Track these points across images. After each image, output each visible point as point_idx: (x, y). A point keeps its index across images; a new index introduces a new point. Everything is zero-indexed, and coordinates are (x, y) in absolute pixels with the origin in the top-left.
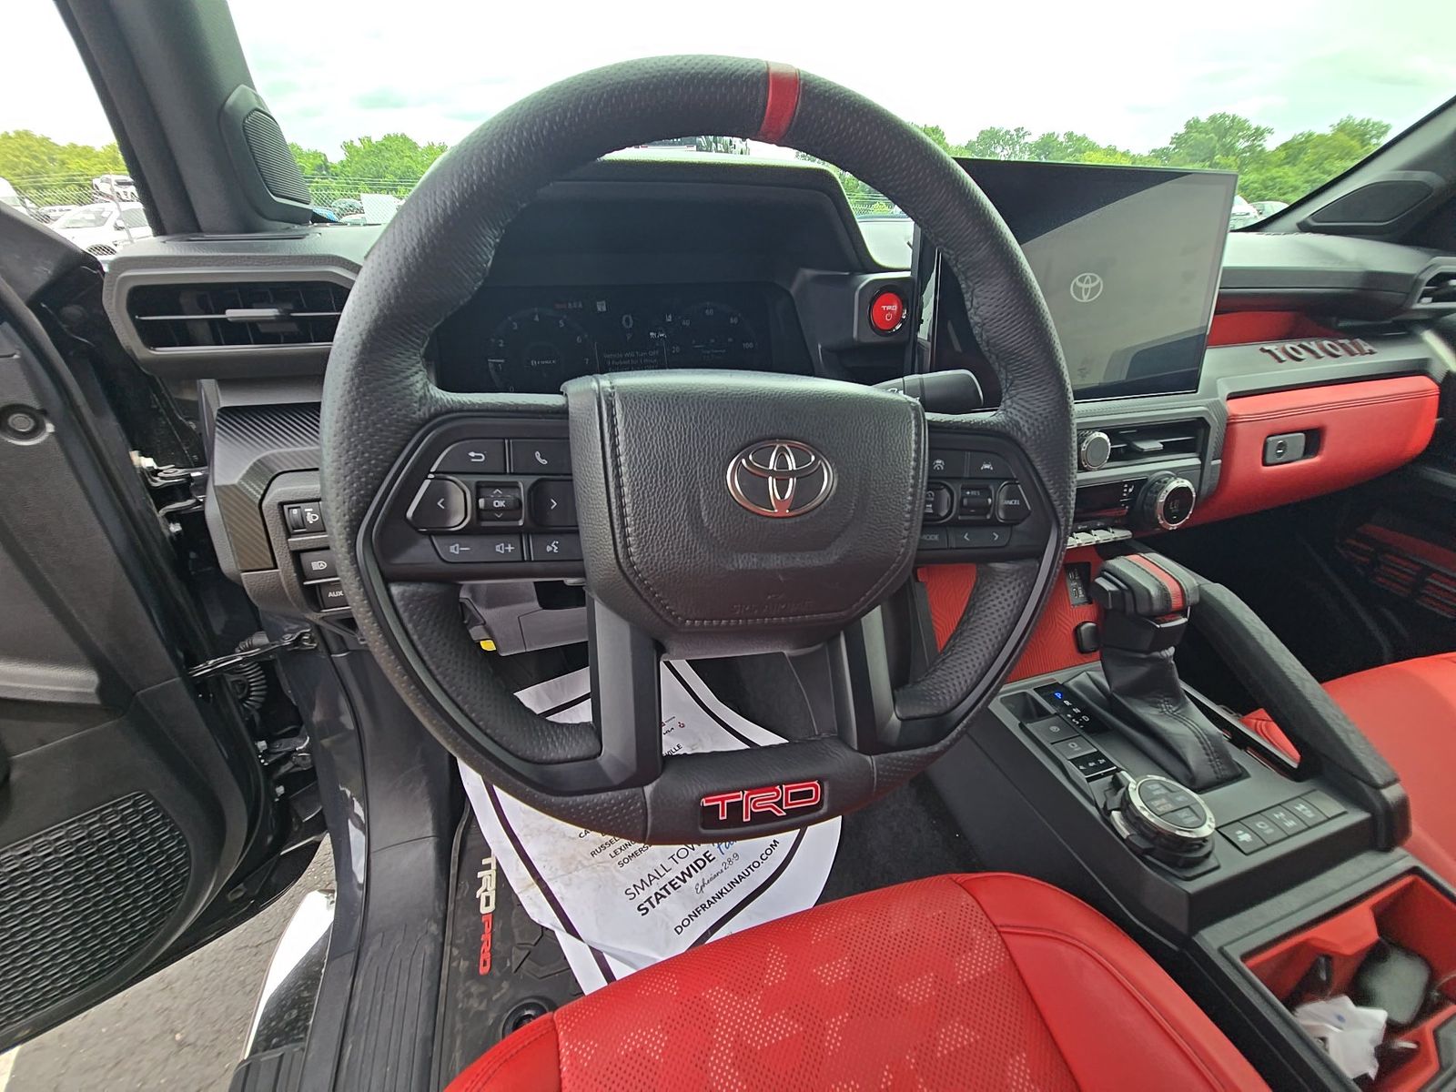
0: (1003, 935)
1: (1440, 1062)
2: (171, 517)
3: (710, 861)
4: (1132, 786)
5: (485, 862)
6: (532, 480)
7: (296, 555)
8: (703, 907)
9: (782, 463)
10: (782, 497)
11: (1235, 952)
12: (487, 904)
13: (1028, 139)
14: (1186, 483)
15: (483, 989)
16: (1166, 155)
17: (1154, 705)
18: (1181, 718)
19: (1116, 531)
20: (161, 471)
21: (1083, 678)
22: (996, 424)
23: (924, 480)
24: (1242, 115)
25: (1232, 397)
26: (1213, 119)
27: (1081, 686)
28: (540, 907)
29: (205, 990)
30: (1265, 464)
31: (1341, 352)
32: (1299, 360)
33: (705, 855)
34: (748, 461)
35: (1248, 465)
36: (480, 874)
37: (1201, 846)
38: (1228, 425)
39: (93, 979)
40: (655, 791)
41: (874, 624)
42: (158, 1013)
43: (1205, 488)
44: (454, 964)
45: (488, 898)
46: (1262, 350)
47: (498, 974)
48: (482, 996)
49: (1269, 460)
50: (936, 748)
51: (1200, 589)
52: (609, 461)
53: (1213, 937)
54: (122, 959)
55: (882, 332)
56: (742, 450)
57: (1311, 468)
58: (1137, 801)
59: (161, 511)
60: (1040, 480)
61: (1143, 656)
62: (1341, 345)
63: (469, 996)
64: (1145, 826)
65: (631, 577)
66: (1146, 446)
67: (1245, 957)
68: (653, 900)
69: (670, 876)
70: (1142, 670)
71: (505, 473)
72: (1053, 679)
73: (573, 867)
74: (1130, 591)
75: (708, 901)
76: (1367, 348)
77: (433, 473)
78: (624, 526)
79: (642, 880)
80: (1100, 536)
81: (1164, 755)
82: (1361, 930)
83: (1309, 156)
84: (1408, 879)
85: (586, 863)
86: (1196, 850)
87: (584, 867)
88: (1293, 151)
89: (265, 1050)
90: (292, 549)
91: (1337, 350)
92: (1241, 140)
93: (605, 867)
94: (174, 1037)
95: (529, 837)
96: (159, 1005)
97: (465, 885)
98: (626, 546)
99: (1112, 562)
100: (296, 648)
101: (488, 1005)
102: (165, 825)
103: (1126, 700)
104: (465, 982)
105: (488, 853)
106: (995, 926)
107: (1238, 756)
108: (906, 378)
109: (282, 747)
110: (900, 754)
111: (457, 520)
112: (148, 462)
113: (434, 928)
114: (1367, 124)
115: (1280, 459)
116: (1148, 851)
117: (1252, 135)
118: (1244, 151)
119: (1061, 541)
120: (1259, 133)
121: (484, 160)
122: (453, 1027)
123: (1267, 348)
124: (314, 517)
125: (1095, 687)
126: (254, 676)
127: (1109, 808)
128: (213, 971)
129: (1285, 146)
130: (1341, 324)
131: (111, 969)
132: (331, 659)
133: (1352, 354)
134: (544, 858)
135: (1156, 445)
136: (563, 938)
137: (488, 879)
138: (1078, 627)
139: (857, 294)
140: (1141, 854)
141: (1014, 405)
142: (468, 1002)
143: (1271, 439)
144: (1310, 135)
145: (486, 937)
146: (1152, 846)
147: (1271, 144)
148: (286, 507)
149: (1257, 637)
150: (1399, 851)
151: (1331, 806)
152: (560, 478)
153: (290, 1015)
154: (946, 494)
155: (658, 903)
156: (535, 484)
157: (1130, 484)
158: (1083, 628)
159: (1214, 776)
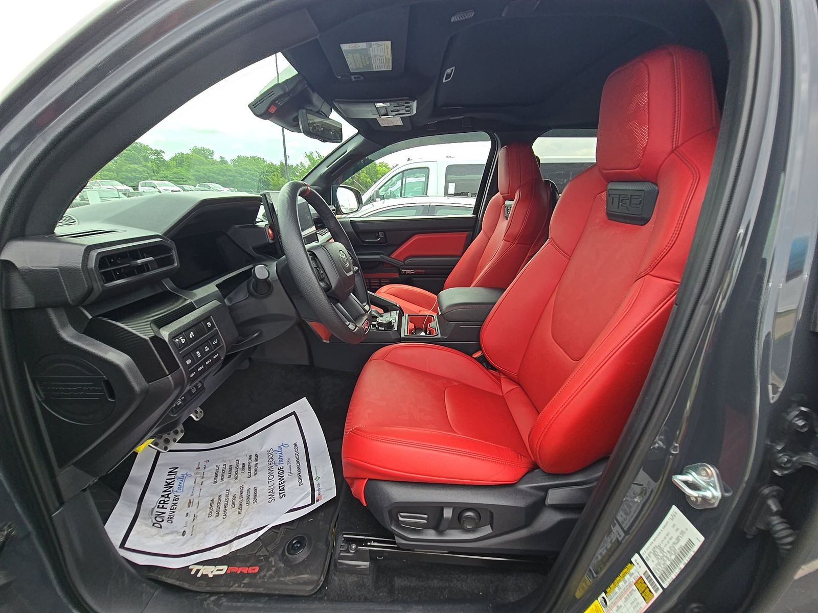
3: (283, 468)
5: (194, 571)
12: (221, 570)
33: (278, 469)
47: (263, 563)
48: (268, 570)
68: (282, 492)
69: (277, 484)
73: (238, 523)
75: (298, 472)
79: (269, 495)
87: (242, 518)
93: (251, 509)
95: (201, 545)
97: (201, 582)
101: (274, 567)
104: (256, 579)
137: (206, 570)
145: (239, 570)
148: (174, 340)
155: (285, 490)
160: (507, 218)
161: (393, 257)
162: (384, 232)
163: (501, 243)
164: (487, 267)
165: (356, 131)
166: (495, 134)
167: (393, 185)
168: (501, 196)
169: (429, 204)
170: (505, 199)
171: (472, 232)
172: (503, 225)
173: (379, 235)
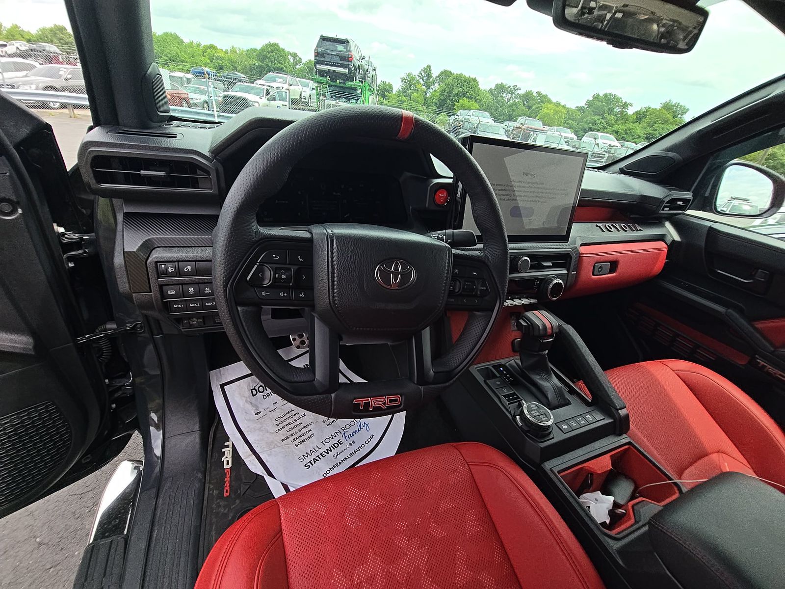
0: (470, 466)
1: (635, 519)
2: (70, 259)
3: (341, 444)
4: (525, 406)
5: (226, 444)
6: (296, 267)
7: (161, 287)
8: (337, 465)
9: (396, 268)
10: (396, 282)
11: (556, 470)
12: (228, 464)
13: (519, 92)
14: (561, 281)
15: (226, 503)
16: (583, 110)
17: (539, 374)
18: (548, 380)
19: (531, 300)
20: (67, 234)
21: (512, 362)
22: (480, 257)
23: (450, 278)
24: (619, 95)
25: (582, 245)
26: (605, 95)
27: (510, 365)
28: (255, 465)
29: (53, 516)
30: (593, 275)
31: (628, 229)
32: (611, 231)
33: (338, 441)
34: (383, 267)
35: (587, 274)
36: (223, 450)
37: (548, 429)
38: (579, 257)
39: (16, 497)
40: (336, 396)
41: (426, 334)
42: (26, 527)
43: (569, 284)
44: (211, 492)
45: (228, 461)
46: (597, 226)
47: (233, 496)
48: (225, 507)
49: (595, 273)
50: (447, 384)
51: (560, 326)
52: (330, 263)
53: (548, 465)
54: (33, 488)
55: (438, 205)
56: (382, 262)
57: (613, 279)
58: (526, 412)
59: (65, 256)
60: (495, 281)
61: (536, 353)
62: (629, 226)
63: (219, 506)
64: (528, 422)
65: (334, 309)
66: (545, 264)
67: (559, 472)
68: (313, 462)
69: (321, 451)
70: (535, 359)
71: (286, 264)
72: (500, 362)
73: (272, 446)
74: (532, 325)
75: (339, 462)
76: (639, 228)
77: (258, 263)
78: (333, 289)
79: (307, 453)
80: (525, 301)
81: (540, 395)
82: (605, 464)
83: (647, 120)
84: (627, 447)
85: (279, 445)
86: (546, 431)
87: (278, 446)
88: (640, 116)
89: (102, 539)
90: (159, 284)
91: (627, 228)
92: (617, 108)
93: (289, 447)
94: (36, 540)
95: (249, 432)
96: (26, 523)
97: (216, 455)
98: (334, 297)
99: (526, 313)
100: (133, 331)
101: (228, 511)
102: (60, 419)
103: (528, 372)
104: (217, 500)
105: (228, 439)
106: (467, 463)
107: (568, 396)
108: (447, 231)
109: (118, 383)
110: (433, 386)
111: (267, 282)
112: (61, 230)
113: (200, 476)
115: (601, 273)
116: (528, 431)
117: (623, 106)
118: (618, 113)
119: (501, 304)
120: (625, 105)
121: (291, 142)
122: (211, 520)
123: (598, 225)
124: (172, 270)
125: (517, 367)
126: (104, 345)
127: (515, 414)
128: (56, 506)
129: (637, 113)
130: (632, 216)
131: (25, 493)
132: (153, 337)
133: (633, 230)
134: (257, 442)
135: (550, 264)
136: (267, 479)
137: (228, 453)
138: (513, 342)
139: (429, 188)
140: (525, 432)
141: (487, 250)
142: (218, 509)
143: (596, 264)
144: (649, 108)
145: (227, 479)
146: (528, 429)
147: (631, 111)
148: (159, 264)
149: (580, 347)
150: (624, 436)
151: (599, 416)
152: (308, 267)
153: (115, 522)
154: (458, 283)
155: (315, 463)
156: (298, 269)
157: (538, 280)
158: (516, 341)
159: (558, 403)
161: (755, 326)
162: (772, 275)
173: (755, 274)
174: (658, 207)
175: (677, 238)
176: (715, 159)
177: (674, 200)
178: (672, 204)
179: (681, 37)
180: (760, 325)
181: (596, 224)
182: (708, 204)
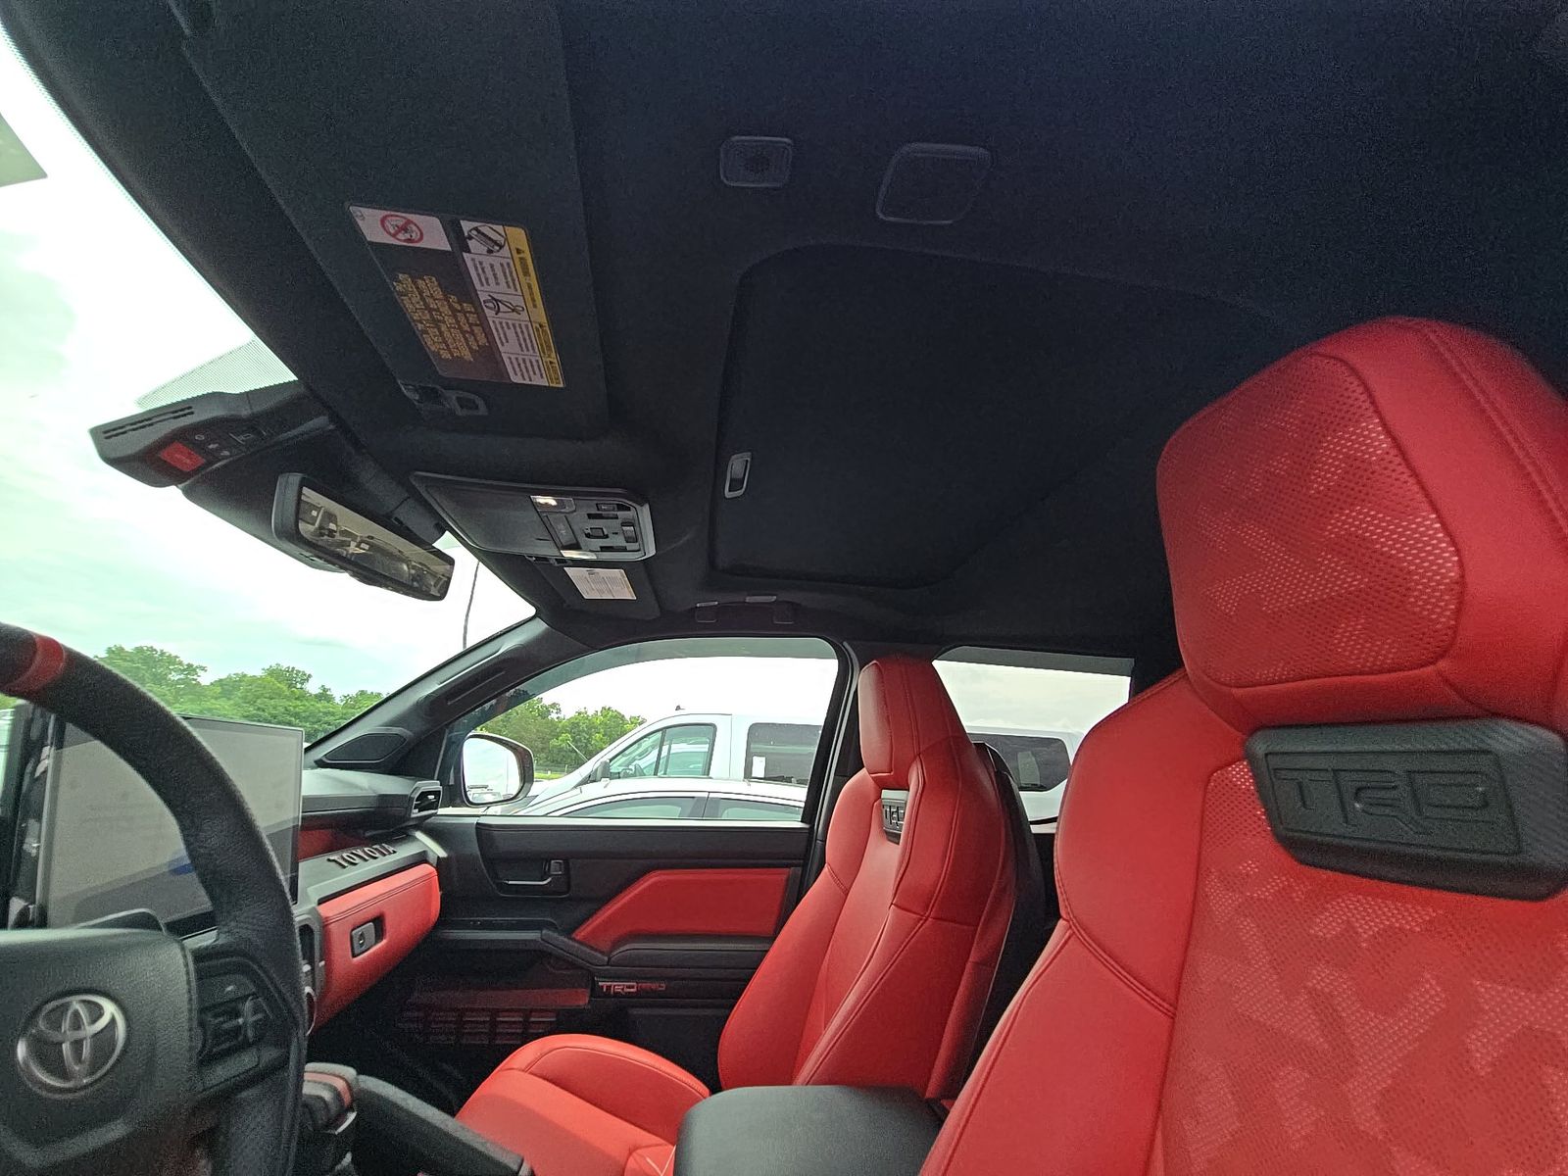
25: (321, 902)
26: (139, 650)
30: (354, 956)
32: (355, 864)
35: (344, 959)
38: (324, 927)
43: (318, 993)
46: (329, 860)
49: (357, 951)
57: (384, 951)
62: (376, 849)
76: (391, 849)
83: (243, 693)
88: (227, 688)
91: (374, 853)
92: (174, 673)
114: (292, 671)
115: (363, 948)
117: (185, 670)
118: (178, 682)
120: (190, 669)
123: (332, 858)
129: (220, 682)
130: (368, 834)
133: (384, 855)
143: (354, 932)
147: (205, 679)
160: (894, 838)
161: (578, 938)
162: (566, 861)
163: (886, 917)
164: (850, 1000)
165: (531, 611)
166: (845, 644)
167: (642, 755)
168: (869, 778)
169: (705, 795)
170: (882, 784)
171: (799, 870)
172: (884, 859)
173: (549, 869)
174: (408, 810)
175: (442, 853)
176: (451, 732)
177: (424, 795)
178: (424, 801)
179: (432, 583)
180: (581, 933)
181: (326, 858)
182: (456, 793)
